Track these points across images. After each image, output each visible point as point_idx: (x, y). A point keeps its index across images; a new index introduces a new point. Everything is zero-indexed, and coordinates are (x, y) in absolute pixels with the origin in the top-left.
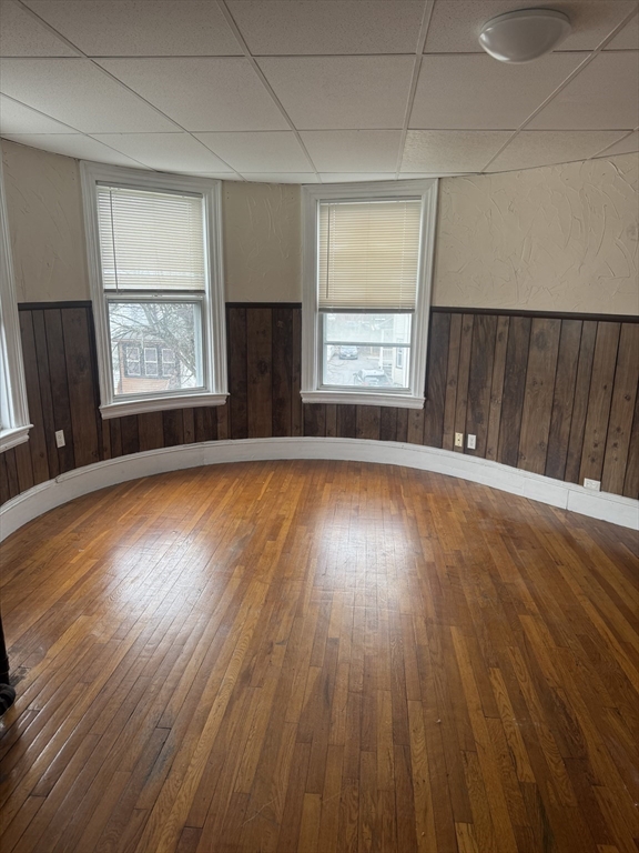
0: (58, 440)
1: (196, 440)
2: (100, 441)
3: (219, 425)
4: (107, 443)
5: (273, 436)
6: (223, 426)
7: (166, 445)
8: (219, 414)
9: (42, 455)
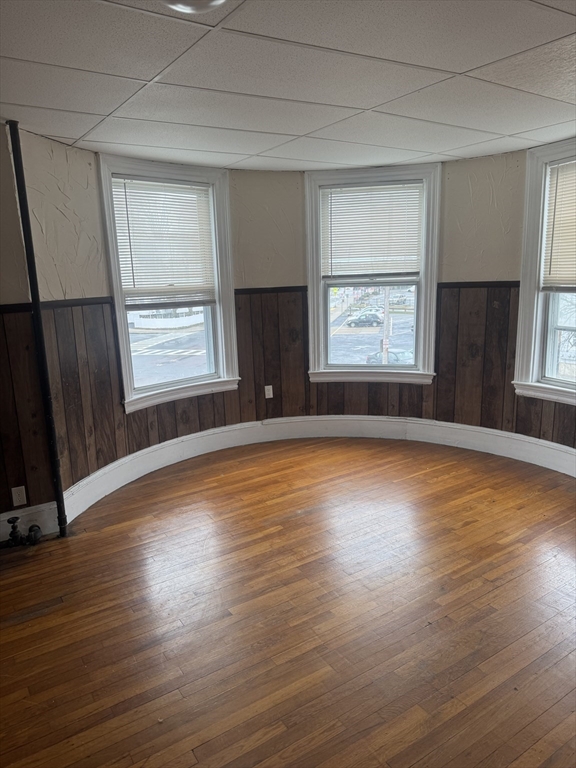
0: (266, 393)
1: (400, 415)
2: (308, 399)
3: (424, 404)
4: (314, 401)
5: (481, 426)
6: (428, 405)
7: (370, 413)
8: (425, 393)
9: (250, 402)
